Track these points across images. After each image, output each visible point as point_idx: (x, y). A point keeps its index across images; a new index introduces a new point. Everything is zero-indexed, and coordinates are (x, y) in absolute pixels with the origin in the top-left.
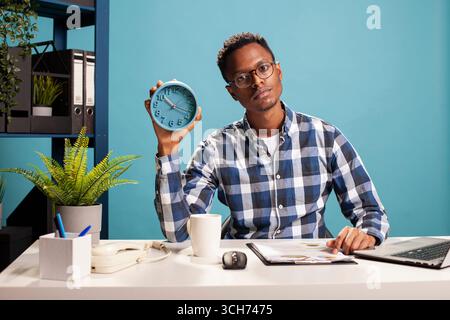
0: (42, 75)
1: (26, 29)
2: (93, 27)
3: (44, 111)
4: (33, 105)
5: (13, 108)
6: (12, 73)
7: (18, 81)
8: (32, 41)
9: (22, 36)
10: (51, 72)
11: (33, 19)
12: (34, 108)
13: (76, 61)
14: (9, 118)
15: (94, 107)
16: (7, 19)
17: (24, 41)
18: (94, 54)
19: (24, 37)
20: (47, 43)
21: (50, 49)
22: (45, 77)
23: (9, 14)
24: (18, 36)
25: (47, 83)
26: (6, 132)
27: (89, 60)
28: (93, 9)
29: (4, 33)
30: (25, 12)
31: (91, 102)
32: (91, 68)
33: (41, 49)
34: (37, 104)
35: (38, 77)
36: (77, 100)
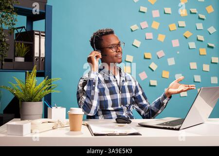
0: (19, 42)
1: (12, 21)
2: (44, 20)
3: (21, 59)
4: (15, 56)
5: (6, 58)
6: (5, 41)
7: (8, 45)
8: (15, 27)
9: (10, 24)
10: (24, 41)
11: (15, 16)
12: (15, 58)
13: (36, 36)
14: (3, 62)
15: (44, 58)
16: (3, 16)
17: (11, 26)
18: (45, 33)
19: (11, 25)
20: (22, 28)
21: (24, 30)
22: (21, 44)
23: (4, 14)
24: (8, 24)
25: (22, 46)
26: (2, 69)
27: (42, 36)
28: (44, 12)
29: (1, 22)
30: (11, 13)
31: (43, 55)
32: (43, 39)
33: (19, 30)
34: (17, 56)
35: (18, 43)
36: (36, 54)
